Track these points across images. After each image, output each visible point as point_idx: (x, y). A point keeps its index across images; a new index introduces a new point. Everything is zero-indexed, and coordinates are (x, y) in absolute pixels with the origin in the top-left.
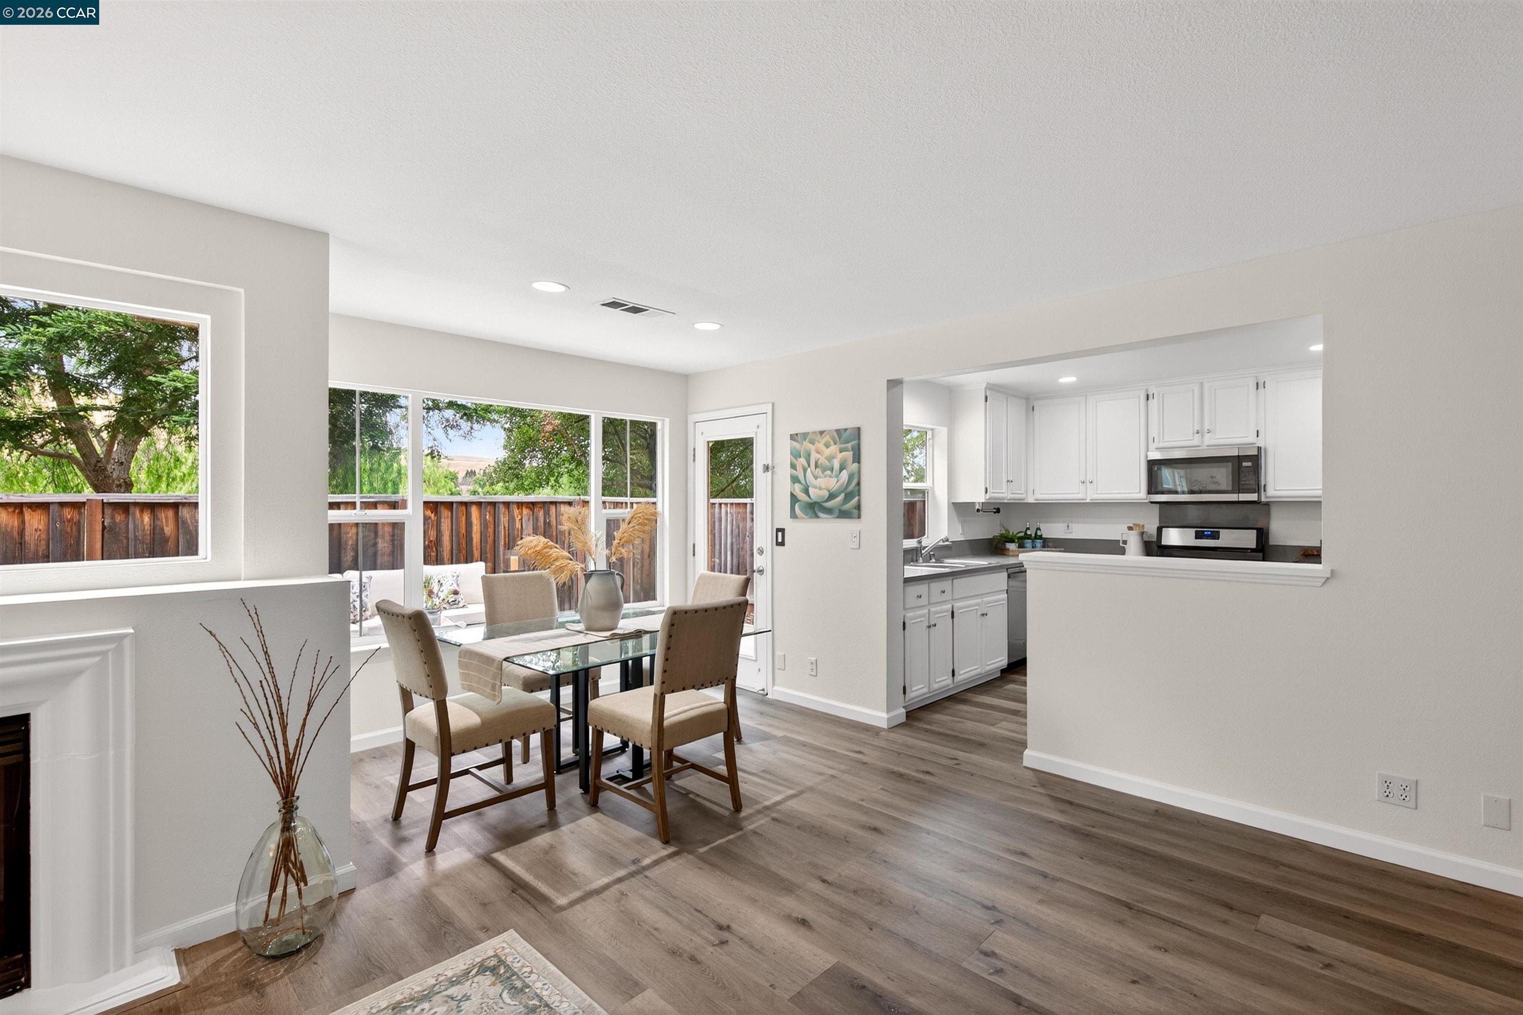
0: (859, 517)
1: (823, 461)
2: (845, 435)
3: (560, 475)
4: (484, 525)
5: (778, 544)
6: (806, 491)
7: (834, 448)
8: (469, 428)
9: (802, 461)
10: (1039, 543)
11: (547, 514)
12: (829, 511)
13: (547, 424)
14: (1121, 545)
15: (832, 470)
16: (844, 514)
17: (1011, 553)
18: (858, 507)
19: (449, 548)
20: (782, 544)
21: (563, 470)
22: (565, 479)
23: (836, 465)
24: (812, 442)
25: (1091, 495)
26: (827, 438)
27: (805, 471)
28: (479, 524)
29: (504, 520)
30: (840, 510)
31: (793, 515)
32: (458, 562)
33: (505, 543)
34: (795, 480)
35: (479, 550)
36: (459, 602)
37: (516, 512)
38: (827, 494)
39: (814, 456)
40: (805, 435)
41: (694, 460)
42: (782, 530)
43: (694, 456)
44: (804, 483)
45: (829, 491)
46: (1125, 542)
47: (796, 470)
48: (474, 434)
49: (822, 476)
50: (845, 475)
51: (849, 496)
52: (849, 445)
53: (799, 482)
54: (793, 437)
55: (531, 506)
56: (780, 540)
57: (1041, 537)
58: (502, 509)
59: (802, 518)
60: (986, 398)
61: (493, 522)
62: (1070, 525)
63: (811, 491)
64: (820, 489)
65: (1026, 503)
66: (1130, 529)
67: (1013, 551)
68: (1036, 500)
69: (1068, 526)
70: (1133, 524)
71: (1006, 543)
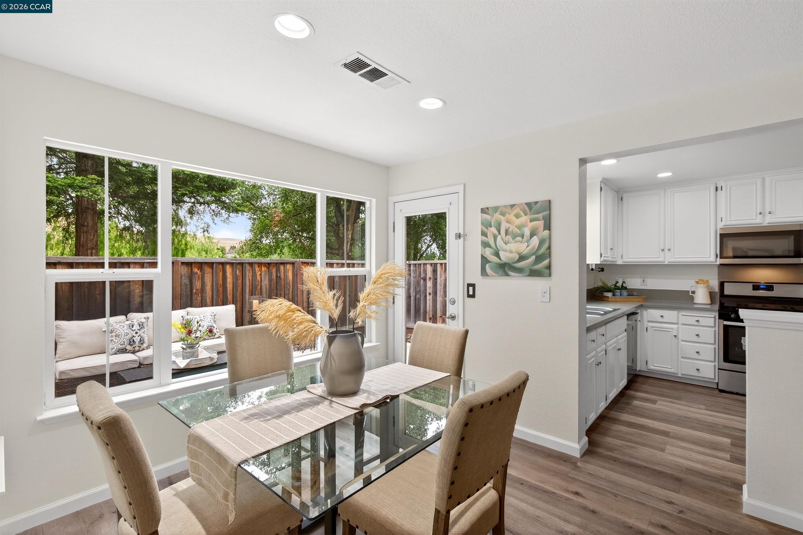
0: (550, 275)
1: (513, 228)
2: (535, 207)
3: (283, 247)
4: (235, 277)
5: (469, 296)
6: (497, 254)
7: (524, 219)
8: (227, 216)
9: (493, 230)
10: (625, 293)
11: (278, 270)
12: (519, 271)
13: (276, 216)
14: (691, 294)
15: (523, 236)
16: (534, 273)
17: (609, 300)
18: (549, 267)
19: (210, 294)
20: (473, 296)
21: (285, 244)
22: (286, 250)
23: (527, 232)
24: (503, 214)
25: (668, 259)
26: (517, 210)
27: (495, 238)
28: (231, 278)
29: (249, 275)
30: (530, 270)
31: (484, 273)
32: (217, 305)
33: (249, 291)
34: (485, 245)
35: (232, 296)
36: (215, 334)
37: (257, 269)
38: (517, 257)
39: (504, 226)
40: (496, 209)
41: (394, 231)
42: (473, 286)
43: (394, 228)
44: (494, 247)
45: (518, 254)
46: (693, 292)
47: (487, 237)
48: (231, 219)
49: (513, 241)
50: (535, 241)
51: (539, 259)
52: (540, 216)
53: (490, 246)
54: (484, 211)
55: (268, 266)
56: (471, 293)
57: (626, 288)
58: (248, 267)
59: (492, 276)
60: (601, 188)
61: (241, 276)
62: (645, 279)
63: (501, 254)
64: (511, 252)
65: (617, 264)
66: (697, 283)
67: (611, 298)
68: (623, 262)
69: (644, 281)
70: (699, 280)
71: (604, 293)
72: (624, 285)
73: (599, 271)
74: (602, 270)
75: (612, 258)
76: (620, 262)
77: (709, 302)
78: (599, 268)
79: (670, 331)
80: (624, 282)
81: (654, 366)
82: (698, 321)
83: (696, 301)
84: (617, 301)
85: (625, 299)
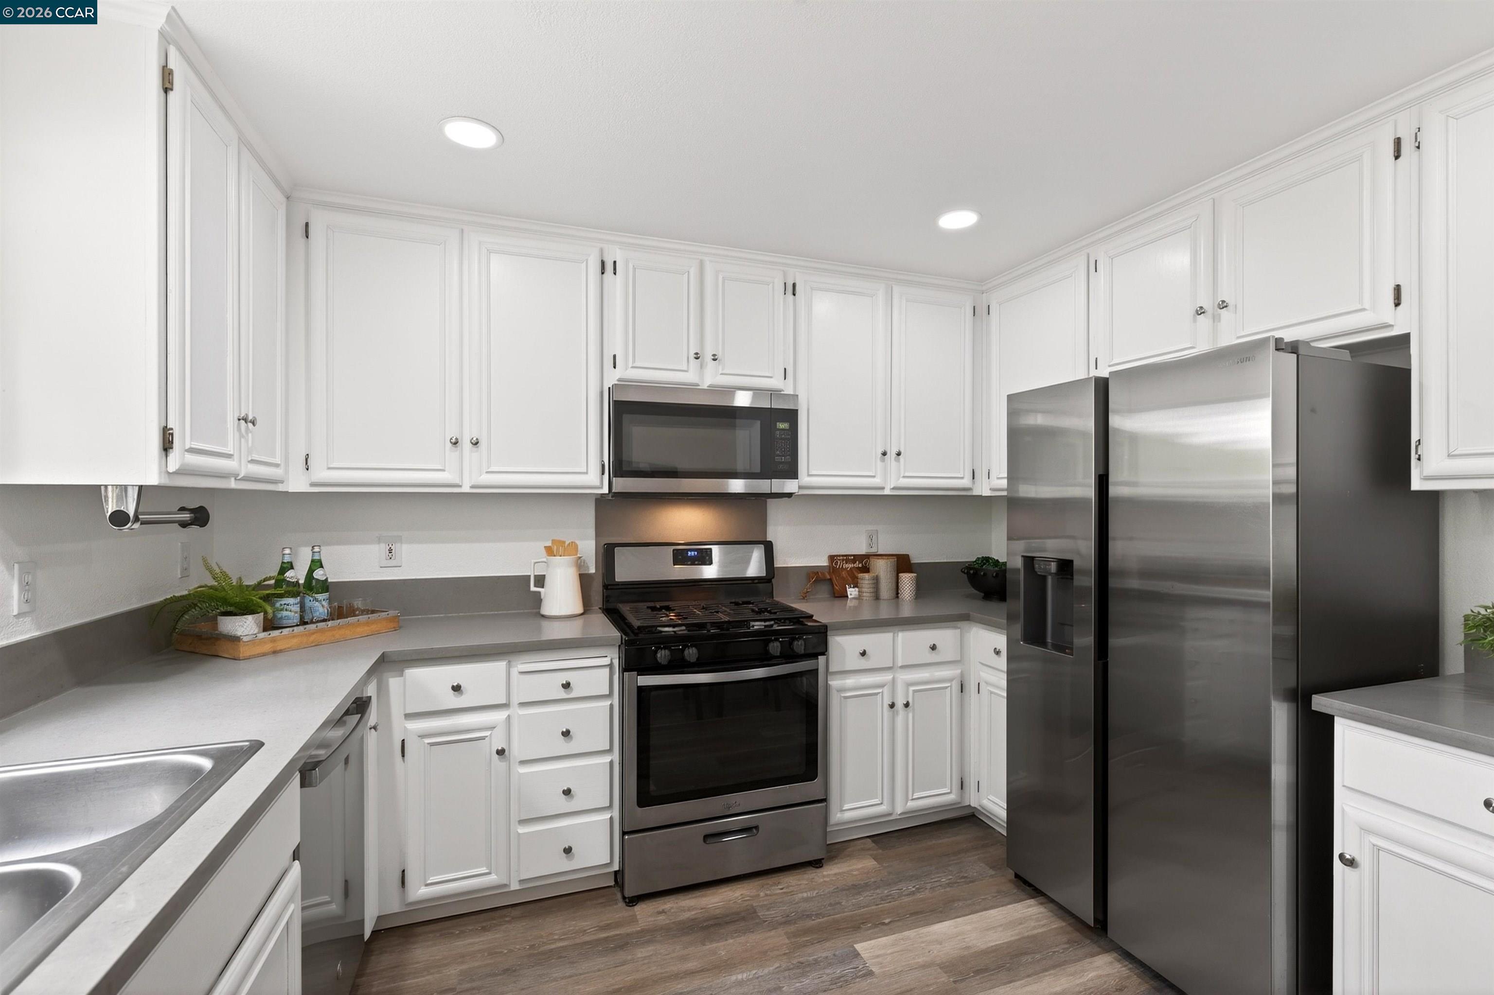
10: (320, 605)
14: (533, 588)
17: (244, 651)
25: (471, 473)
46: (540, 581)
57: (325, 586)
62: (397, 546)
65: (286, 493)
66: (549, 551)
67: (254, 642)
68: (313, 485)
69: (390, 551)
70: (553, 541)
71: (219, 618)
72: (318, 574)
73: (184, 525)
74: (200, 517)
75: (252, 461)
76: (297, 483)
77: (579, 609)
78: (182, 509)
79: (483, 738)
80: (316, 564)
81: (427, 885)
82: (567, 686)
83: (548, 609)
84: (281, 651)
85: (314, 636)
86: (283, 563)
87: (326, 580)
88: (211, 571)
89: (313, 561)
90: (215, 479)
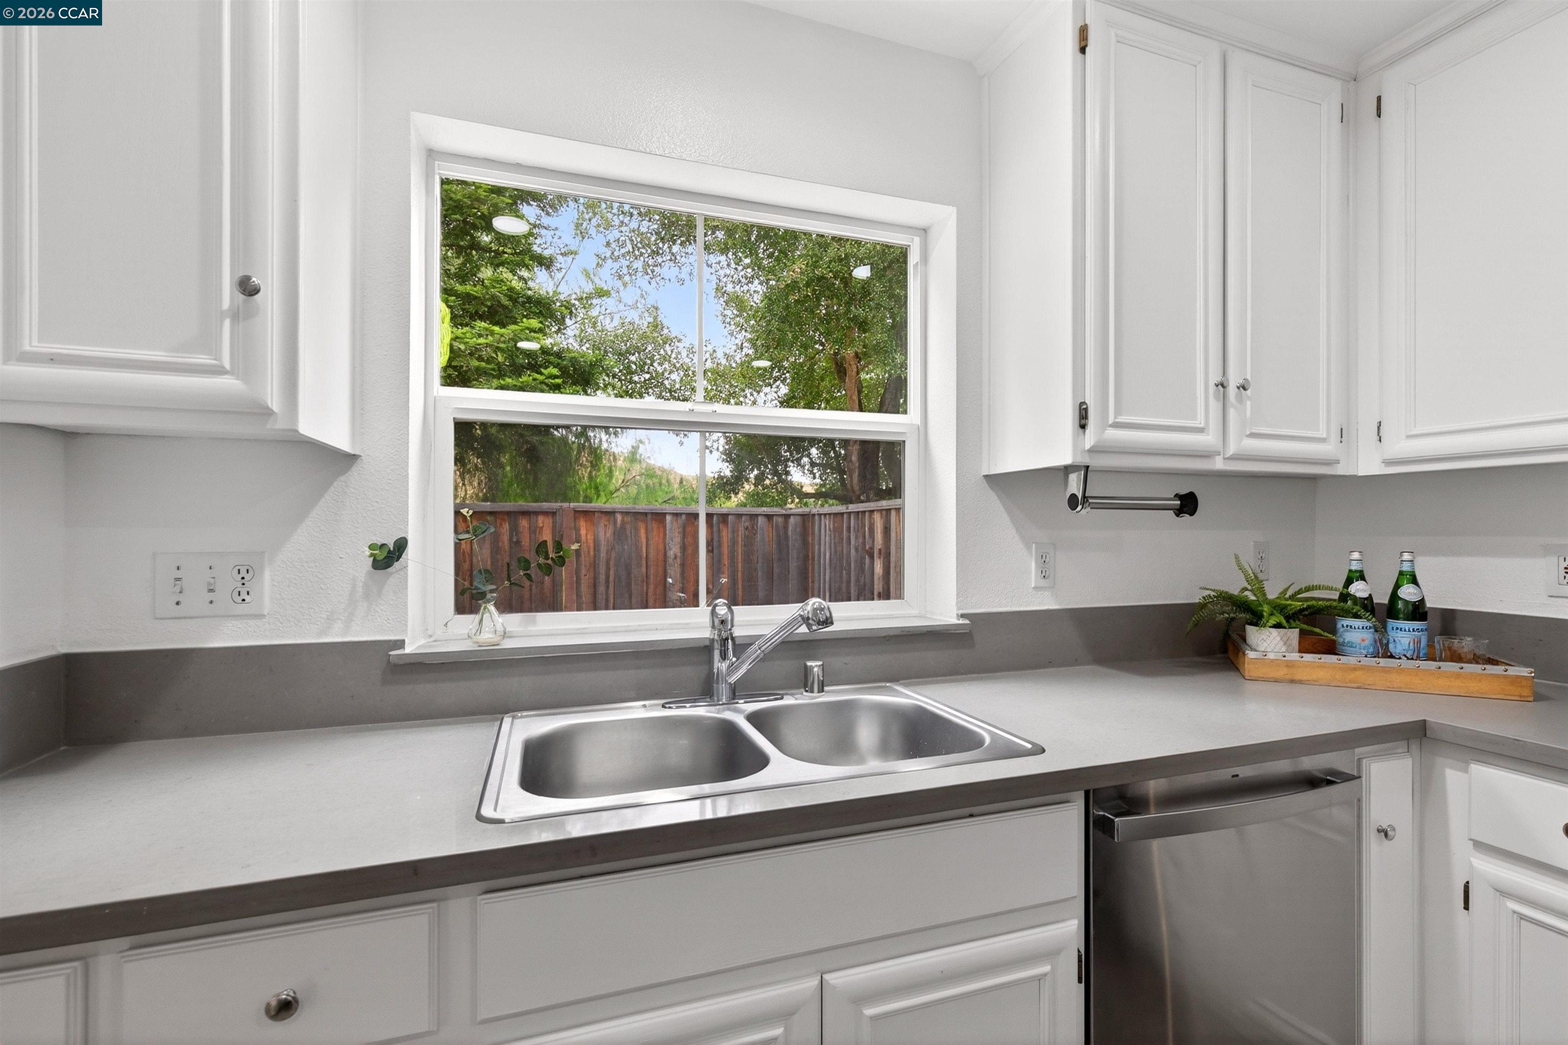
67: (1277, 662)
75: (1253, 435)
76: (1366, 463)
80: (1407, 578)
84: (1300, 682)
85: (1358, 673)
86: (1350, 571)
87: (1422, 601)
88: (1244, 572)
89: (1401, 573)
90: (1183, 459)
